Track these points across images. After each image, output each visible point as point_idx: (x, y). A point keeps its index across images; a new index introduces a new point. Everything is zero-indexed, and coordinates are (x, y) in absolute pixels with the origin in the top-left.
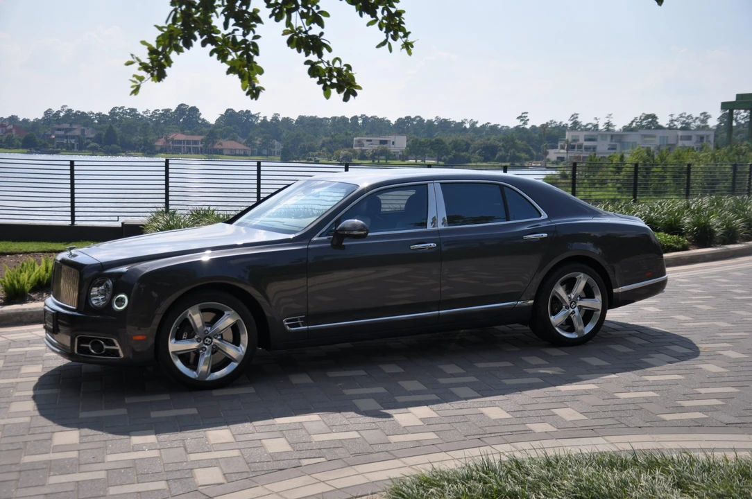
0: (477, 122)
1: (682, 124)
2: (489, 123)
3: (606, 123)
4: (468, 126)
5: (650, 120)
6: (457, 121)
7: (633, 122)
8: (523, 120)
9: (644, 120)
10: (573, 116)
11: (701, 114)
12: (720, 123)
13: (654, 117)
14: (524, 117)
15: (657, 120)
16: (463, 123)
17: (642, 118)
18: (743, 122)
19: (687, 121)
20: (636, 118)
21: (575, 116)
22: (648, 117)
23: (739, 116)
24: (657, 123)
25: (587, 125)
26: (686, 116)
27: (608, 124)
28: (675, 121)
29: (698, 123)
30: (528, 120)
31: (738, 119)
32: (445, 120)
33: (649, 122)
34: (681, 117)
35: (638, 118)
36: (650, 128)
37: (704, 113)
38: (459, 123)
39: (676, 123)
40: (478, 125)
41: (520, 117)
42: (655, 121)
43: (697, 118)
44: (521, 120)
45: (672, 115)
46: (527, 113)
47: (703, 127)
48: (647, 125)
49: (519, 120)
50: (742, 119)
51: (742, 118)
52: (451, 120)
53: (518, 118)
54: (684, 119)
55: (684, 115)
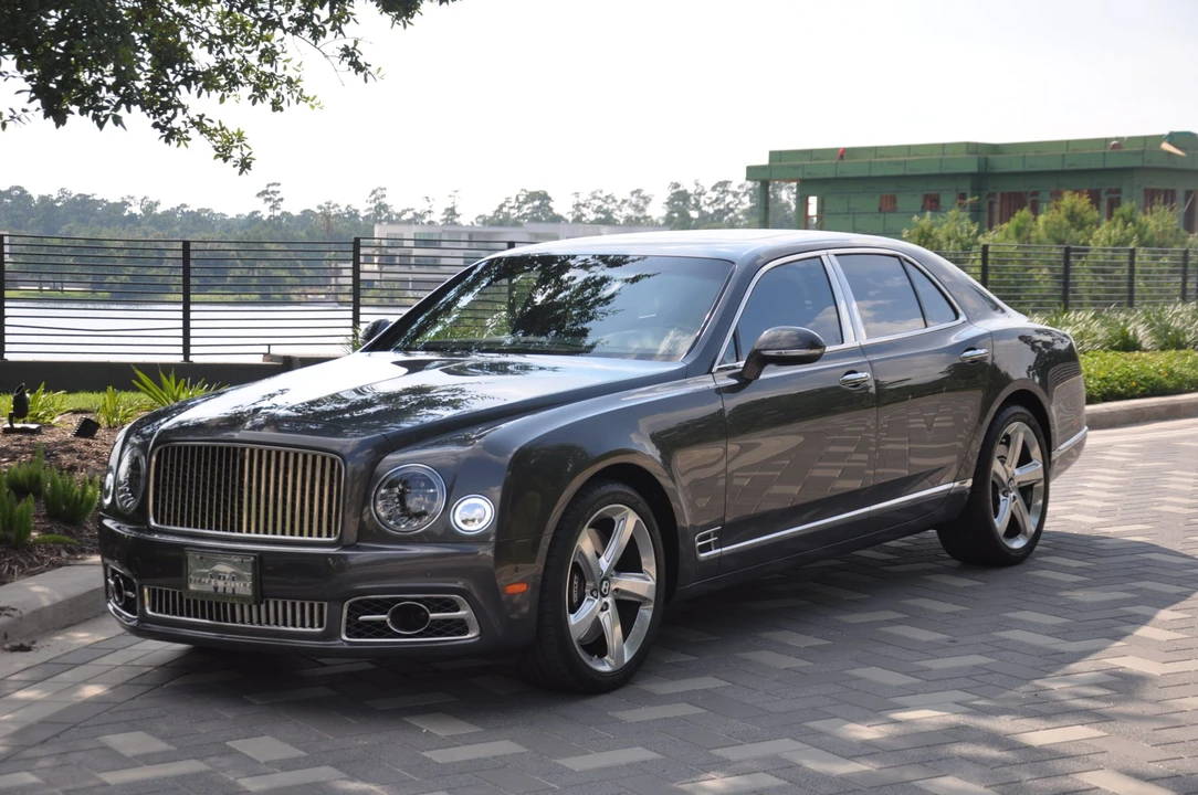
0: (157, 204)
1: (597, 212)
2: (184, 206)
3: (447, 210)
4: (137, 210)
5: (537, 203)
6: (111, 201)
7: (502, 206)
8: (270, 199)
9: (525, 203)
10: (374, 192)
11: (633, 193)
12: (671, 213)
13: (544, 197)
14: (273, 192)
15: (551, 204)
16: (124, 204)
17: (521, 199)
18: (711, 211)
19: (605, 207)
20: (508, 200)
21: (379, 193)
22: (532, 196)
23: (702, 198)
24: (551, 209)
25: (404, 212)
26: (603, 196)
27: (451, 212)
28: (584, 205)
29: (629, 211)
30: (281, 200)
31: (702, 204)
32: (85, 198)
33: (535, 208)
34: (594, 198)
35: (513, 200)
36: (537, 220)
37: (638, 191)
38: (115, 204)
39: (584, 210)
40: (159, 210)
41: (265, 192)
42: (547, 205)
43: (624, 201)
44: (266, 200)
45: (577, 194)
46: (279, 184)
47: (638, 219)
48: (532, 213)
49: (262, 200)
50: (709, 205)
51: (708, 201)
52: (96, 198)
53: (258, 195)
54: (600, 203)
55: (598, 195)
